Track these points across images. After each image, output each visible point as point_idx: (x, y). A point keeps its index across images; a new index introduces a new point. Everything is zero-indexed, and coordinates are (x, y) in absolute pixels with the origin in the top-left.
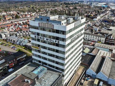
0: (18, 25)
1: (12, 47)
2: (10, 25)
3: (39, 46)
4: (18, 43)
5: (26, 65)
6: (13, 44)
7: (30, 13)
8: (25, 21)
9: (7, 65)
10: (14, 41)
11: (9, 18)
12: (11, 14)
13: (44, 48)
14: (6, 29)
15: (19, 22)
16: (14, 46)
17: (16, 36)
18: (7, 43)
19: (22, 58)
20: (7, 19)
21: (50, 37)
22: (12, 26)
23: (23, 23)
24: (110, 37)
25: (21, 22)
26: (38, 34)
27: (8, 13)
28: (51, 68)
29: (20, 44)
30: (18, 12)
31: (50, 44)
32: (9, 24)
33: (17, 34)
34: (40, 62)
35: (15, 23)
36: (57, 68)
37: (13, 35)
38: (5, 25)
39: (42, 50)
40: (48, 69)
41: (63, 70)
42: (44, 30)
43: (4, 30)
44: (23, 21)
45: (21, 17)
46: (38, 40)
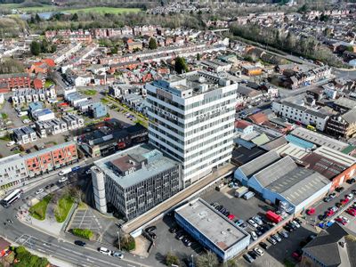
0: (150, 66)
1: (128, 115)
2: (134, 66)
3: (156, 120)
4: (140, 109)
5: (139, 145)
6: (131, 109)
7: (186, 33)
8: (167, 58)
9: (115, 144)
10: (134, 105)
11: (135, 47)
12: (143, 35)
13: (163, 124)
14: (125, 75)
15: (155, 60)
16: (133, 114)
17: (141, 94)
18: (121, 107)
19: (140, 138)
20: (131, 48)
21: (169, 110)
22: (137, 67)
23: (162, 61)
24: (337, 119)
25: (158, 60)
26: (156, 104)
27: (135, 29)
28: (168, 154)
29: (142, 112)
30: (160, 28)
31: (168, 119)
32: (132, 63)
33: (143, 90)
34: (157, 144)
35: (146, 61)
36: (176, 155)
37: (134, 90)
38: (123, 64)
39: (160, 127)
40: (165, 155)
41: (183, 159)
42: (163, 99)
43: (120, 77)
44: (162, 58)
45: (162, 43)
46: (156, 113)
